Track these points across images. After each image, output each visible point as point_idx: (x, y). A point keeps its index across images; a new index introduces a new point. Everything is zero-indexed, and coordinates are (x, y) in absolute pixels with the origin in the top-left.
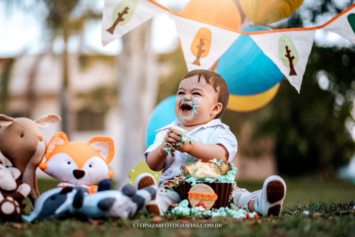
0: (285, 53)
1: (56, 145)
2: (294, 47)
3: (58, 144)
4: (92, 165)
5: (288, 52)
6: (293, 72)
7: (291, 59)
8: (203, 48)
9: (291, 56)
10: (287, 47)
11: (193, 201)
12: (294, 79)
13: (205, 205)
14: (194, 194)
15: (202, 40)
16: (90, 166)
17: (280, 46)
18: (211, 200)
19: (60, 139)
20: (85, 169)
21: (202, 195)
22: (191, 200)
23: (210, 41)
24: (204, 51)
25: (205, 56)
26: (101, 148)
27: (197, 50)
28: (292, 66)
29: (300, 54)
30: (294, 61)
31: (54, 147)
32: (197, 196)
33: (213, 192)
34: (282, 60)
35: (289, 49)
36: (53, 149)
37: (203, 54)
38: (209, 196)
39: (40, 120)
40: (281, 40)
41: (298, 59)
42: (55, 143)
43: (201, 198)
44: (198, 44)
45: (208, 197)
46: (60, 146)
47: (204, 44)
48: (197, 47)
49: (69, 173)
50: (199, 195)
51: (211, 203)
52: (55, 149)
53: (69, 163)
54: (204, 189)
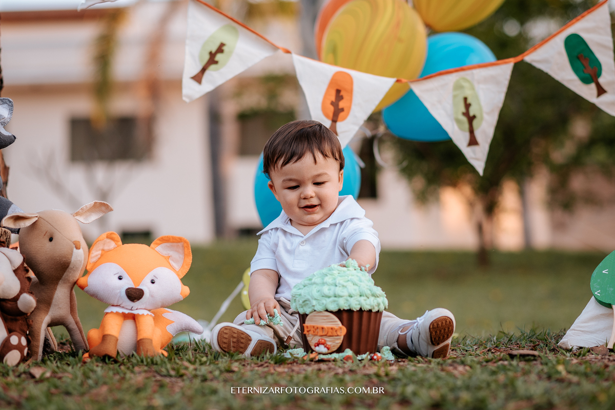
0: (462, 109)
1: (103, 250)
2: (476, 97)
3: (106, 248)
4: (156, 280)
5: (467, 106)
6: (473, 142)
7: (471, 119)
8: (342, 104)
9: (471, 114)
10: (465, 99)
11: (312, 337)
12: (474, 152)
13: (329, 343)
14: (311, 326)
15: (338, 91)
16: (153, 282)
17: (455, 97)
18: (336, 336)
19: (109, 240)
20: (145, 286)
21: (323, 328)
22: (309, 336)
23: (351, 92)
24: (342, 110)
25: (344, 119)
26: (171, 253)
27: (331, 109)
28: (472, 131)
29: (485, 109)
30: (475, 123)
31: (100, 252)
32: (316, 329)
33: (339, 323)
34: (458, 121)
35: (469, 101)
36: (99, 256)
37: (342, 115)
38: (332, 329)
39: (81, 211)
40: (458, 87)
41: (482, 118)
42: (101, 248)
43: (321, 333)
44: (333, 98)
45: (330, 330)
46: (109, 251)
47: (341, 98)
48: (332, 103)
49: (120, 292)
50: (317, 328)
51: (338, 339)
52: (102, 255)
53: (120, 278)
54: (325, 318)
